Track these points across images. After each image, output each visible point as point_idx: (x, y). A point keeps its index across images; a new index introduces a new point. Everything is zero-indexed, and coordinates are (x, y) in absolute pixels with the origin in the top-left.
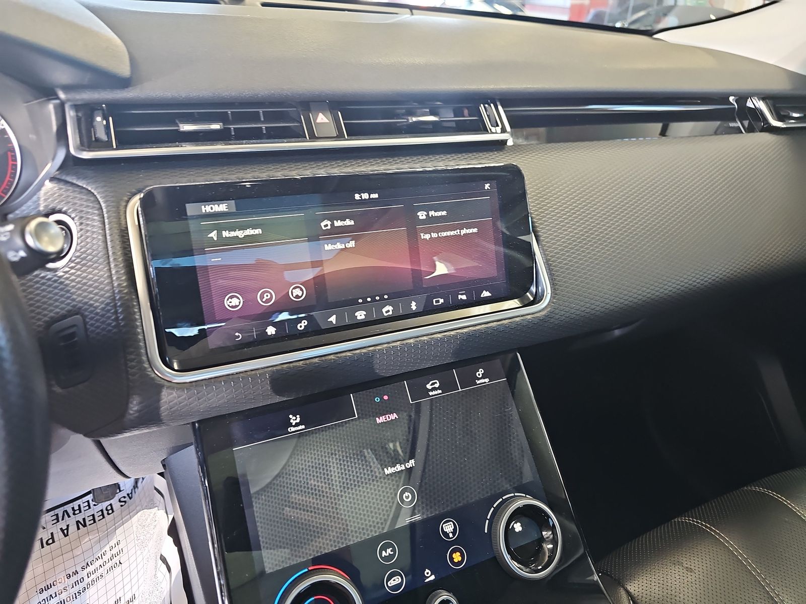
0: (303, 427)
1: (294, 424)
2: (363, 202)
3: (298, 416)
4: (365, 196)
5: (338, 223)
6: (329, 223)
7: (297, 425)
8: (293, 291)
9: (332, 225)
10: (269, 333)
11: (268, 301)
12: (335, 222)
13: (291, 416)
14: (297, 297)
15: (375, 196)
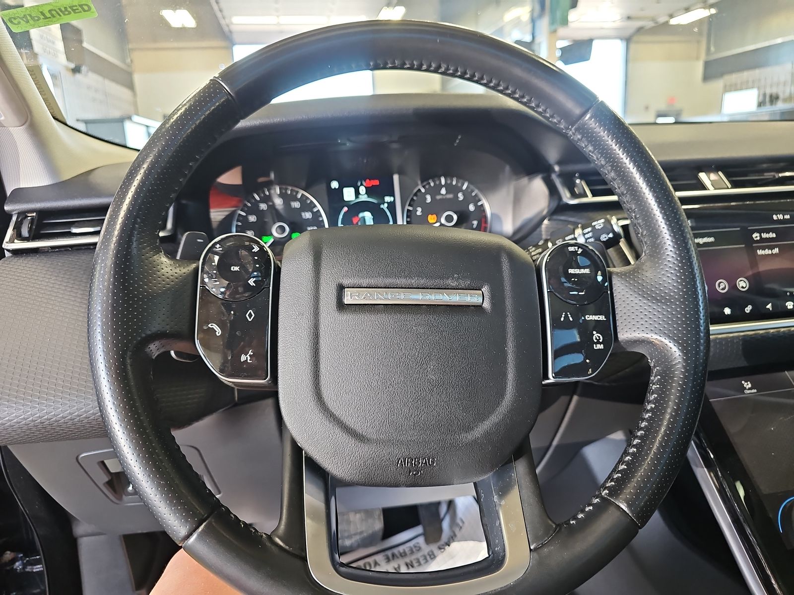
0: (755, 391)
1: (747, 388)
2: (779, 222)
3: (749, 382)
4: (781, 217)
5: (764, 235)
6: (758, 235)
7: (749, 389)
8: (740, 283)
9: (761, 236)
10: (726, 313)
11: (723, 289)
12: (762, 234)
13: (743, 382)
14: (743, 287)
15: (787, 217)
